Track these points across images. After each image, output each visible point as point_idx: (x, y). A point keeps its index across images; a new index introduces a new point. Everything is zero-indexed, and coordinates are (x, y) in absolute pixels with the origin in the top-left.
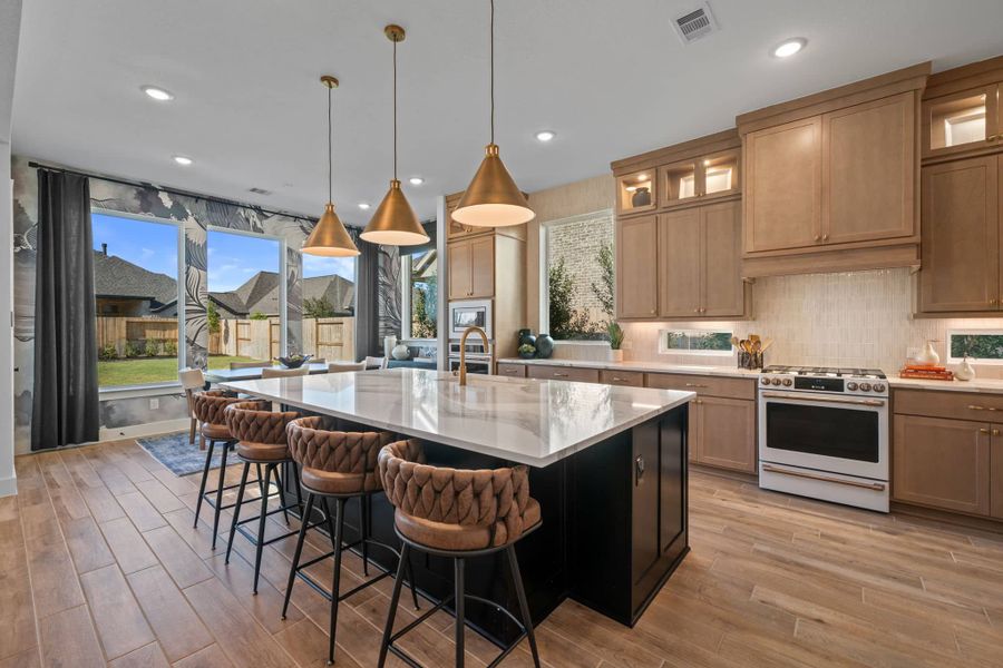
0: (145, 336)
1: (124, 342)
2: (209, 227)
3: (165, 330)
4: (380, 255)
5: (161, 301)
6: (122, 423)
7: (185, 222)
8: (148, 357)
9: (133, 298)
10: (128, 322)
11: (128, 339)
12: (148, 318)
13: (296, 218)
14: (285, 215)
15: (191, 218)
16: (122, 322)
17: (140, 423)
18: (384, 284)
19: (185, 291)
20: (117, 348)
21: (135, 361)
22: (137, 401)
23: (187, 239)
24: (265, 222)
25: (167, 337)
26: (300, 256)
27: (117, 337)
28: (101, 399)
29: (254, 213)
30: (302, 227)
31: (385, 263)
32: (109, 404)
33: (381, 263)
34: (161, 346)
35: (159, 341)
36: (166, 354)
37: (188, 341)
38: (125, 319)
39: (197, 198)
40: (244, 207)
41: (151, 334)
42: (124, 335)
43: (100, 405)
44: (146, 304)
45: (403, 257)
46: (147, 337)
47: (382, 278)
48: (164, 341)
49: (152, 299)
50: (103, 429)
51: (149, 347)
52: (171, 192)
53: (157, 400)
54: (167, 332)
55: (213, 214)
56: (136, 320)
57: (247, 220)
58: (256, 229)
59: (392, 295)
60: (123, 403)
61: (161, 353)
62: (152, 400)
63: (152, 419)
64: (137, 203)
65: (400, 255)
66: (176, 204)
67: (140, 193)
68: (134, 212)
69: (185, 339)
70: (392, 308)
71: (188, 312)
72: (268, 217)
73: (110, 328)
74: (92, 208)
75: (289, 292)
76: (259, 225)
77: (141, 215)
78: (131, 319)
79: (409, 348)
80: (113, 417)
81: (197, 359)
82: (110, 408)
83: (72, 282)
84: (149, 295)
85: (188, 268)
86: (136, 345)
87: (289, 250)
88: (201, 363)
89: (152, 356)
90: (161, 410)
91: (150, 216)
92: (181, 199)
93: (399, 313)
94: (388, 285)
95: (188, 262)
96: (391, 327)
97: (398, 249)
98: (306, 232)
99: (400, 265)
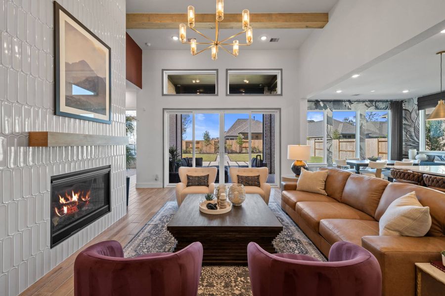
2: (334, 110)
4: (403, 111)
9: (261, 133)
13: (364, 101)
14: (359, 101)
15: (328, 109)
18: (405, 124)
19: (326, 133)
23: (327, 116)
24: (352, 105)
29: (348, 103)
30: (366, 105)
31: (406, 115)
33: (404, 115)
37: (327, 150)
39: (330, 101)
40: (345, 101)
45: (420, 111)
47: (404, 122)
52: (323, 101)
55: (335, 106)
57: (346, 106)
58: (349, 109)
59: (412, 130)
64: (314, 107)
65: (419, 110)
66: (324, 105)
67: (315, 103)
68: (314, 110)
70: (411, 136)
71: (327, 140)
72: (352, 103)
75: (360, 131)
76: (350, 107)
77: (316, 110)
79: (427, 156)
81: (330, 156)
85: (327, 125)
87: (361, 115)
91: (318, 110)
92: (325, 103)
93: (417, 138)
94: (408, 125)
95: (328, 123)
96: (411, 145)
97: (416, 107)
98: (368, 107)
99: (418, 115)
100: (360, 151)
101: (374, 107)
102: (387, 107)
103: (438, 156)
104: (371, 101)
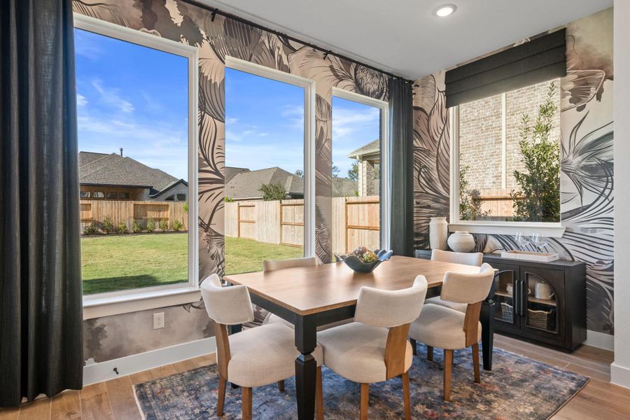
0: (146, 215)
1: (132, 220)
2: (228, 58)
3: (160, 211)
5: (157, 189)
6: (116, 353)
7: (197, 49)
8: (148, 233)
9: (139, 187)
10: (135, 205)
11: (134, 218)
12: (148, 202)
13: (326, 52)
14: (313, 47)
15: (206, 44)
16: (131, 204)
17: (139, 350)
18: (417, 149)
20: (127, 225)
21: (139, 236)
22: (136, 317)
23: (201, 74)
24: (293, 57)
25: (161, 217)
26: (329, 108)
27: (127, 216)
28: (85, 317)
29: (280, 41)
30: (332, 68)
31: (417, 123)
32: (98, 324)
34: (157, 223)
35: (156, 220)
36: (161, 230)
37: (201, 225)
38: (133, 202)
39: (213, 13)
40: (268, 32)
41: (151, 215)
42: (132, 215)
43: (85, 328)
44: (147, 191)
45: (451, 110)
46: (149, 217)
47: (416, 143)
48: (160, 220)
49: (151, 188)
50: (90, 365)
51: (149, 225)
52: (181, 2)
53: (162, 314)
54: (161, 213)
55: (233, 40)
56: (141, 203)
57: (272, 53)
58: (282, 67)
59: (432, 163)
60: (117, 320)
61: (157, 229)
62: (156, 315)
63: (156, 344)
64: (137, 13)
65: (447, 107)
66: (188, 21)
68: (133, 27)
69: (197, 222)
71: (201, 181)
72: (295, 51)
73: (123, 210)
74: (75, 14)
75: (318, 156)
76: (285, 62)
78: (137, 202)
80: (105, 343)
81: (213, 251)
82: (100, 330)
83: (46, 129)
84: (149, 185)
85: (202, 117)
86: (140, 222)
87: (319, 99)
88: (218, 256)
89: (151, 232)
90: (167, 329)
91: (154, 35)
92: (192, 13)
93: (443, 186)
94: (424, 151)
95: (202, 108)
96: (429, 207)
97: (442, 99)
98: (337, 76)
99: (446, 121)
100: (318, 226)
101: (351, 82)
102: (382, 92)
103: (496, 236)
104: (346, 60)
